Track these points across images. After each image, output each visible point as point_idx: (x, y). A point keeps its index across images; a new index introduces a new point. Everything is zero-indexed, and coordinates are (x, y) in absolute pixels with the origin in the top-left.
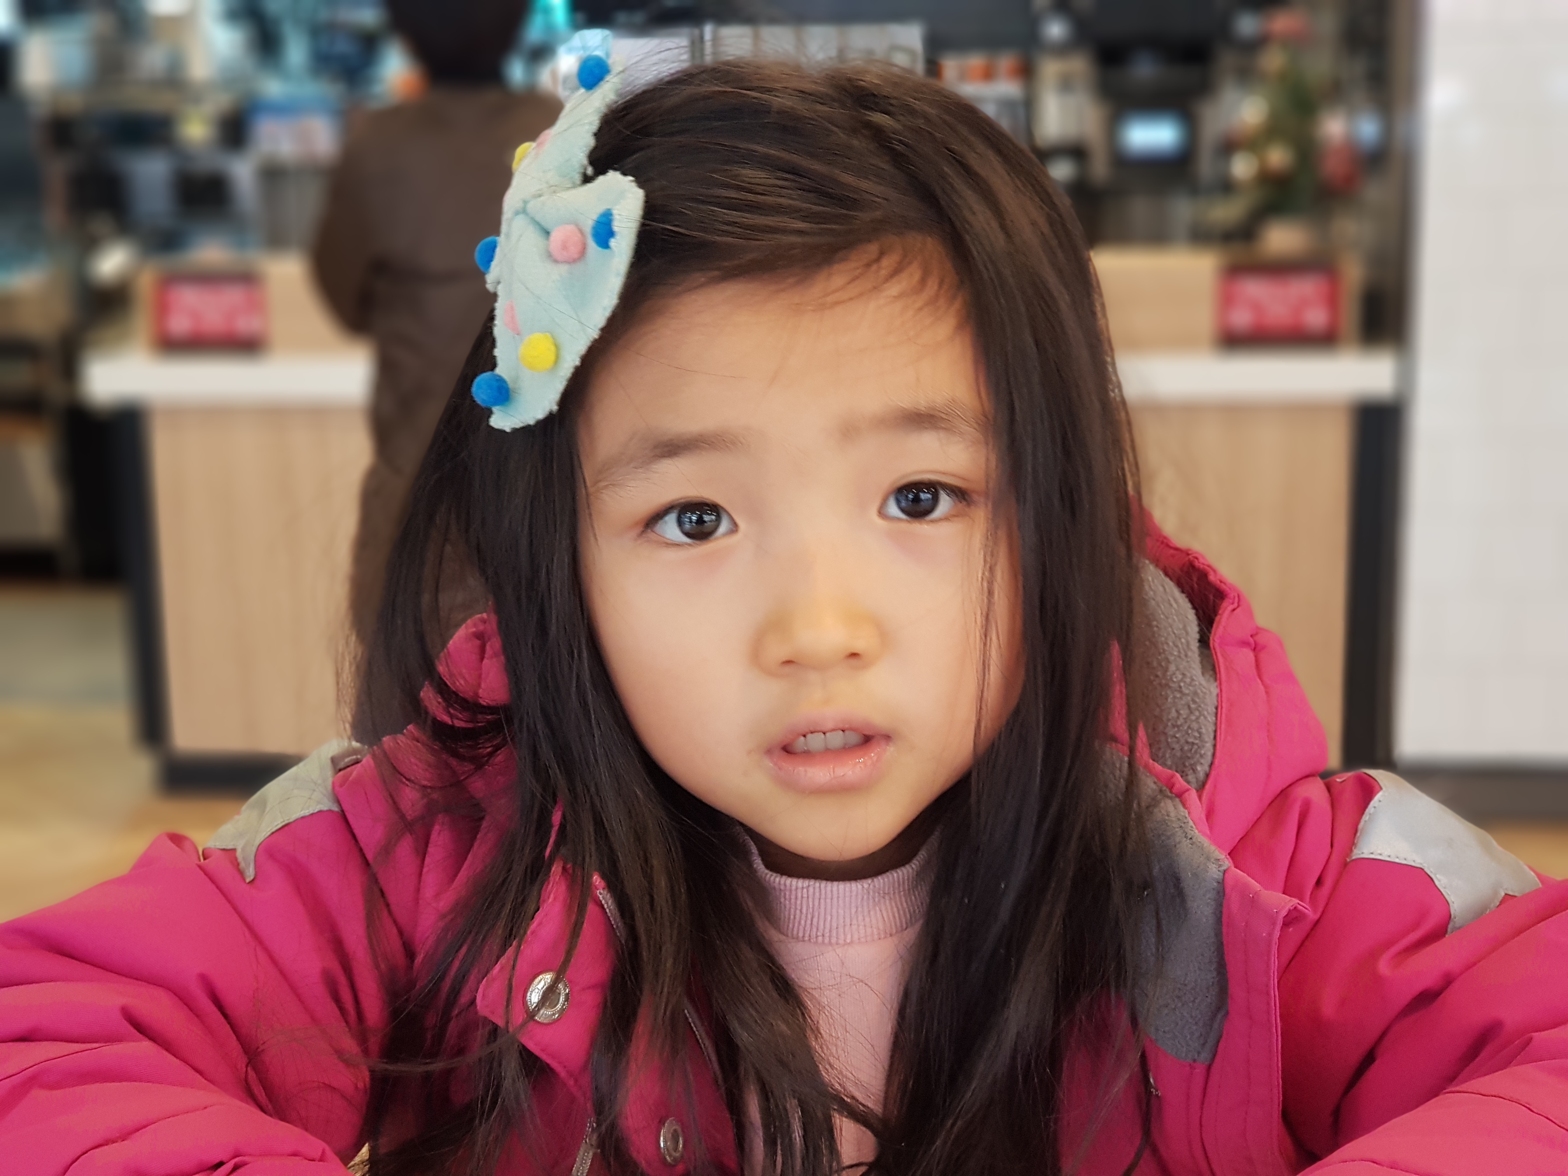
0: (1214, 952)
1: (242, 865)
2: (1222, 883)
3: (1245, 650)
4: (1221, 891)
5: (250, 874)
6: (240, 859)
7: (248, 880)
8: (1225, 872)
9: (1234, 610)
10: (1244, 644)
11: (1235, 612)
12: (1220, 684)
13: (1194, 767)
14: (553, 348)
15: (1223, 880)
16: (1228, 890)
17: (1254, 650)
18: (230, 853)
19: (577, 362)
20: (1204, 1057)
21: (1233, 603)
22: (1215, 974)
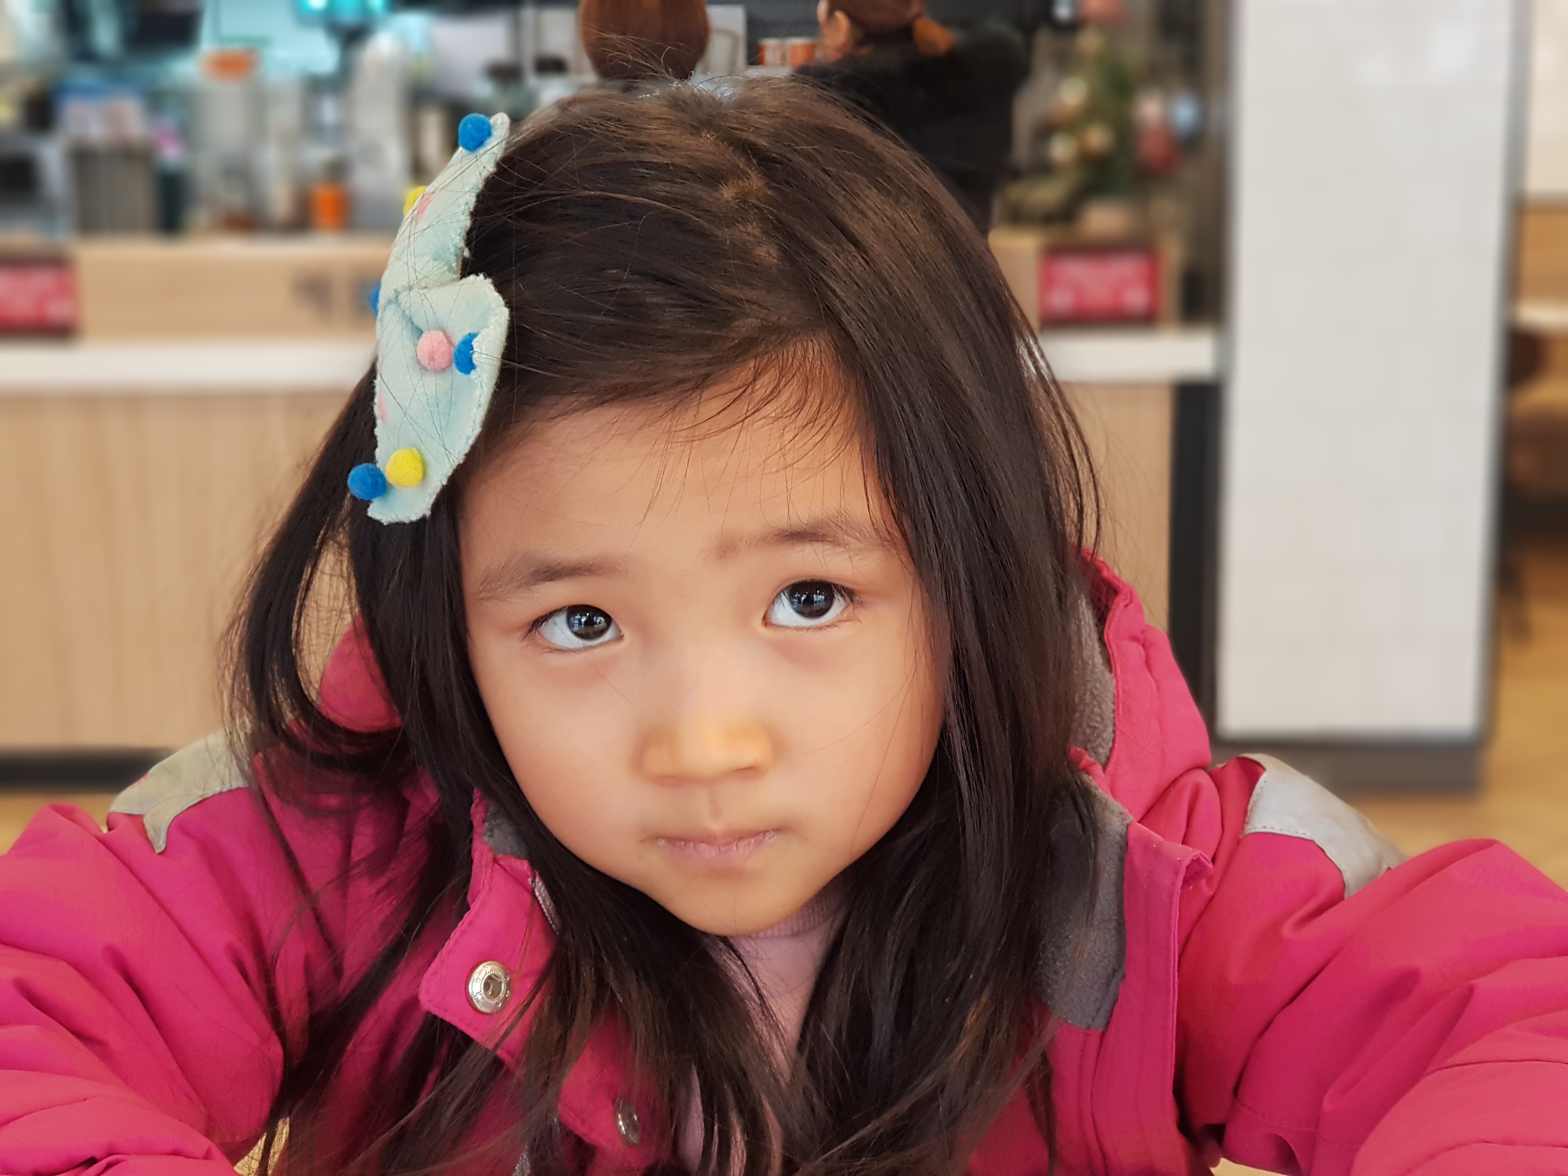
0: (1113, 910)
1: (151, 834)
2: (1125, 838)
3: (1136, 644)
4: (1125, 845)
5: (160, 845)
6: (148, 827)
7: (158, 851)
8: (1128, 826)
9: (1126, 606)
10: (1135, 639)
11: (1129, 607)
12: (1116, 675)
13: (1095, 750)
14: (420, 467)
15: (1126, 833)
16: (1131, 843)
17: (1143, 645)
18: (137, 820)
19: (445, 482)
20: (1099, 1025)
21: (1126, 599)
22: (1114, 932)
